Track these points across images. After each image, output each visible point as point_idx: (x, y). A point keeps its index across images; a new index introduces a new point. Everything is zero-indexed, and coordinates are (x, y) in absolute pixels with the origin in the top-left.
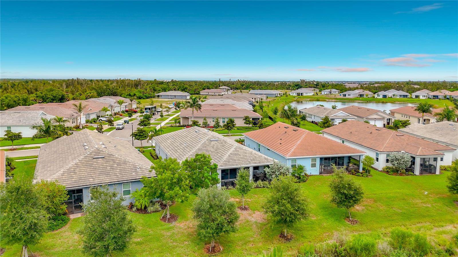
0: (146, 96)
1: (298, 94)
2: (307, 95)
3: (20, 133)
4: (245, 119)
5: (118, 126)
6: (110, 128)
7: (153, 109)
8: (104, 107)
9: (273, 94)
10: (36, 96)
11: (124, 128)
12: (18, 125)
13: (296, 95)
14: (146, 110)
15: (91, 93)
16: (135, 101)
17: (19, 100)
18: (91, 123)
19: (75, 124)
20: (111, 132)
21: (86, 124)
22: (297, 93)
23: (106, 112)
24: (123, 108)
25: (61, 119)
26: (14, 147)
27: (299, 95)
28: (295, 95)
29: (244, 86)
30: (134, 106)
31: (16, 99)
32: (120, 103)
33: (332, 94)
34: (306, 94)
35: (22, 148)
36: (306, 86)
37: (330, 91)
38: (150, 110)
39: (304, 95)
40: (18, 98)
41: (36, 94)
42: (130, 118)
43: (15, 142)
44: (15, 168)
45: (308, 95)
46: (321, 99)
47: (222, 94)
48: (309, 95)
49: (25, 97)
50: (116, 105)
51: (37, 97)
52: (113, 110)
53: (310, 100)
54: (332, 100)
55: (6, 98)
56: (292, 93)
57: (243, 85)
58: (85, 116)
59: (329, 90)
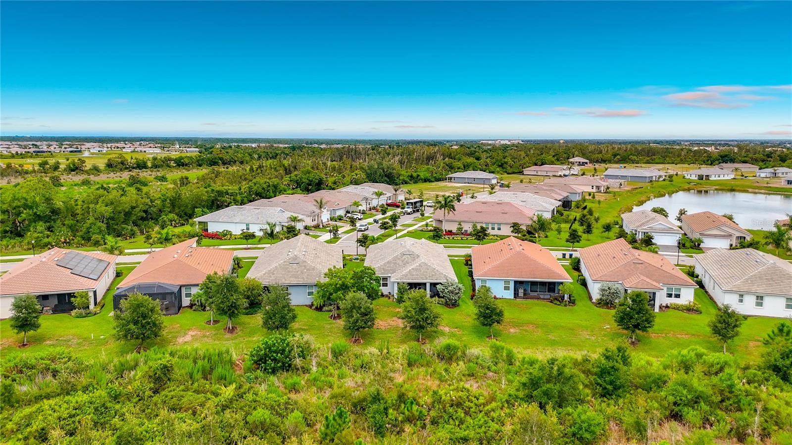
0: (435, 177)
1: (701, 177)
2: (719, 178)
3: (254, 232)
4: (513, 226)
5: (360, 227)
6: (352, 229)
7: (418, 205)
8: (355, 201)
9: (646, 177)
10: (289, 179)
11: (367, 229)
12: (256, 222)
13: (696, 178)
14: (407, 205)
15: (357, 175)
16: (402, 191)
17: (269, 186)
18: (336, 221)
19: (315, 223)
20: (351, 234)
21: (327, 223)
22: (699, 174)
23: (358, 206)
24: (383, 201)
25: (296, 218)
26: (249, 246)
27: (702, 179)
28: (694, 178)
29: (618, 157)
30: (401, 197)
31: (265, 186)
32: (379, 194)
33: (779, 177)
34: (717, 176)
35: (255, 248)
36: (745, 157)
37: (773, 171)
38: (412, 205)
39: (712, 178)
40: (267, 184)
41: (290, 177)
42: (383, 216)
43: (250, 241)
44: (242, 267)
45: (722, 178)
46: (738, 188)
47: (559, 174)
48: (724, 178)
49: (276, 183)
50: (374, 196)
51: (291, 181)
52: (368, 204)
53: (716, 189)
54: (761, 191)
55: (255, 184)
56: (689, 175)
57: (615, 155)
58: (329, 213)
59: (771, 170)
